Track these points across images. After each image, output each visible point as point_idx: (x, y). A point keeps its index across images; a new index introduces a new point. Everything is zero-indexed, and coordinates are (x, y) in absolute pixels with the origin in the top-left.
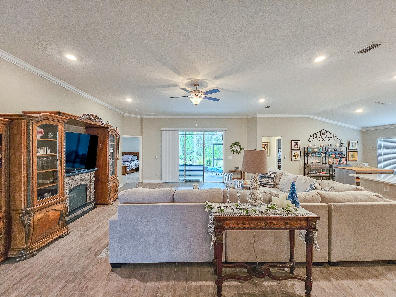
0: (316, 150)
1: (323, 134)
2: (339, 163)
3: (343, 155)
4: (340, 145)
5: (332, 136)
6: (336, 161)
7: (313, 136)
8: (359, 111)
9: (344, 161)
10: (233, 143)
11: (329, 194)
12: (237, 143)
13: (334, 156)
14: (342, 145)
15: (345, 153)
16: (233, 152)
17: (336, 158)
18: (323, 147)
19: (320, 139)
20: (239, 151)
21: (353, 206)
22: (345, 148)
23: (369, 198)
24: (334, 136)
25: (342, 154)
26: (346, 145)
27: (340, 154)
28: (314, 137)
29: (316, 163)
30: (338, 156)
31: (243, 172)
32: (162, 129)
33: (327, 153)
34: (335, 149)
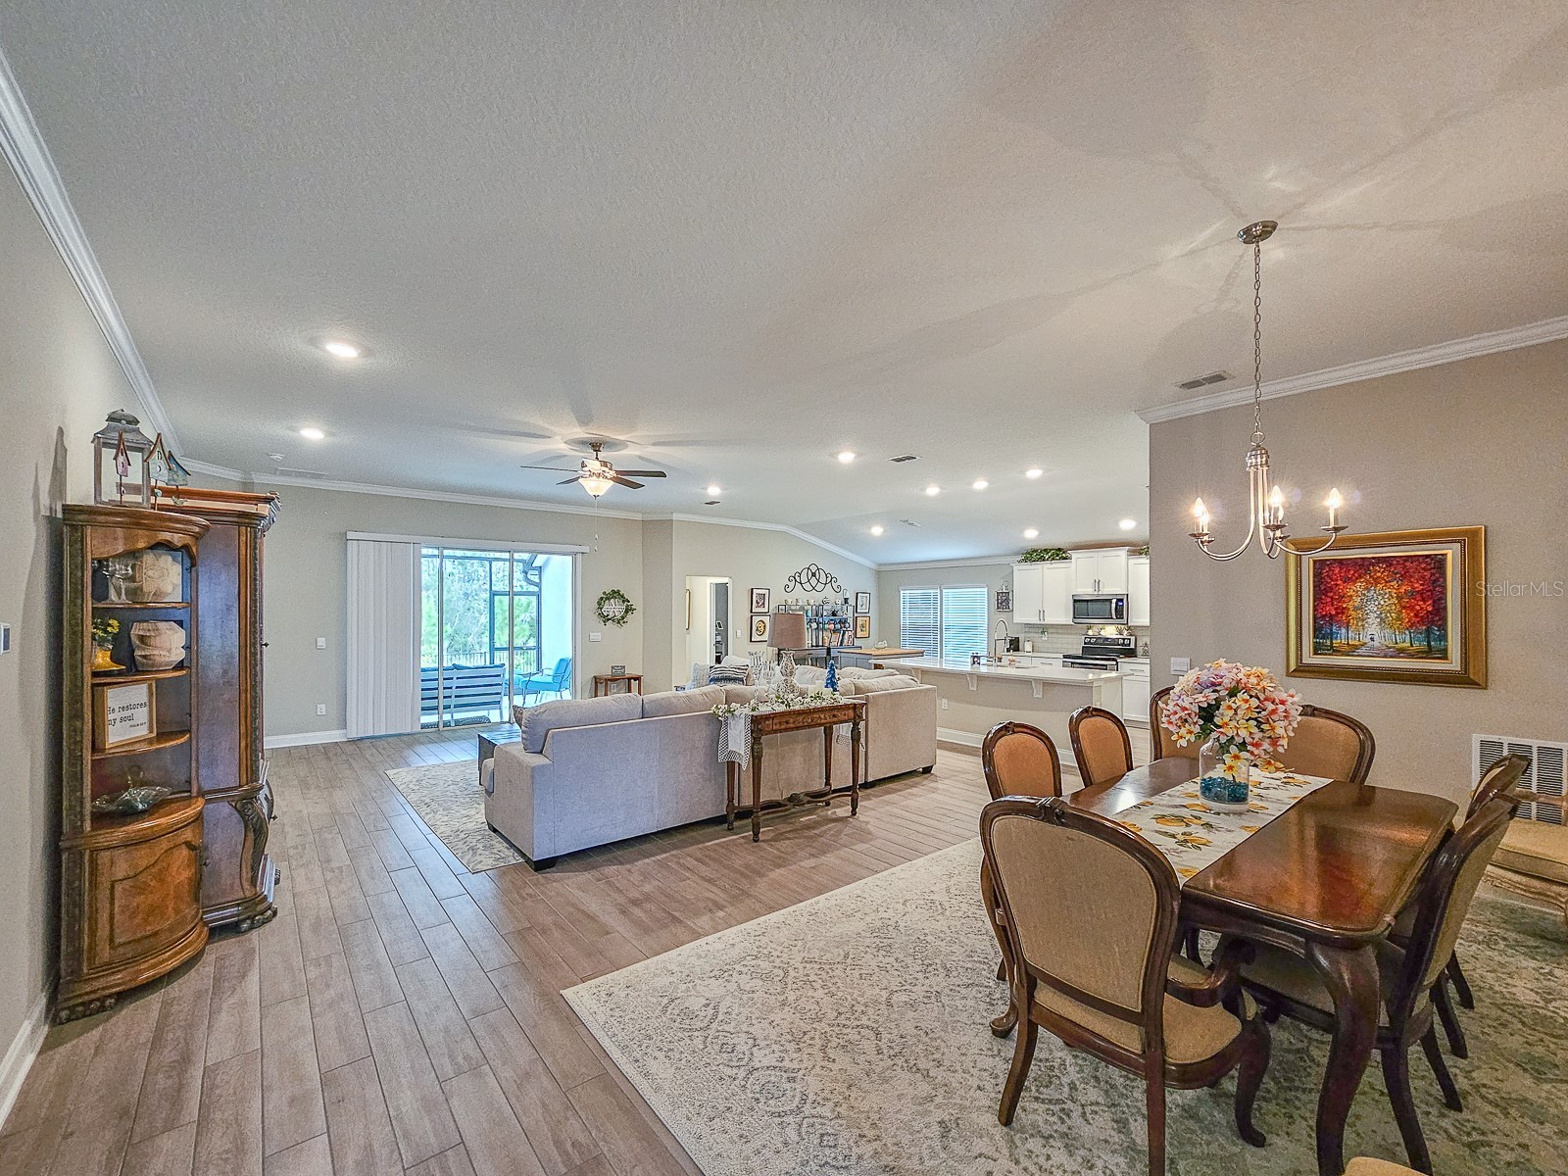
1: (814, 575)
2: (841, 645)
3: (847, 625)
5: (828, 580)
6: (836, 639)
7: (794, 578)
8: (877, 531)
9: (849, 638)
10: (604, 593)
11: (861, 682)
12: (616, 594)
13: (832, 626)
14: (845, 603)
15: (850, 621)
16: (606, 619)
17: (835, 631)
18: (812, 606)
19: (807, 586)
20: (623, 618)
21: (890, 694)
22: (850, 609)
23: (906, 683)
24: (831, 581)
25: (846, 621)
26: (852, 602)
27: (843, 622)
28: (795, 580)
30: (838, 626)
31: (635, 679)
32: (350, 535)
33: (821, 620)
34: (835, 611)
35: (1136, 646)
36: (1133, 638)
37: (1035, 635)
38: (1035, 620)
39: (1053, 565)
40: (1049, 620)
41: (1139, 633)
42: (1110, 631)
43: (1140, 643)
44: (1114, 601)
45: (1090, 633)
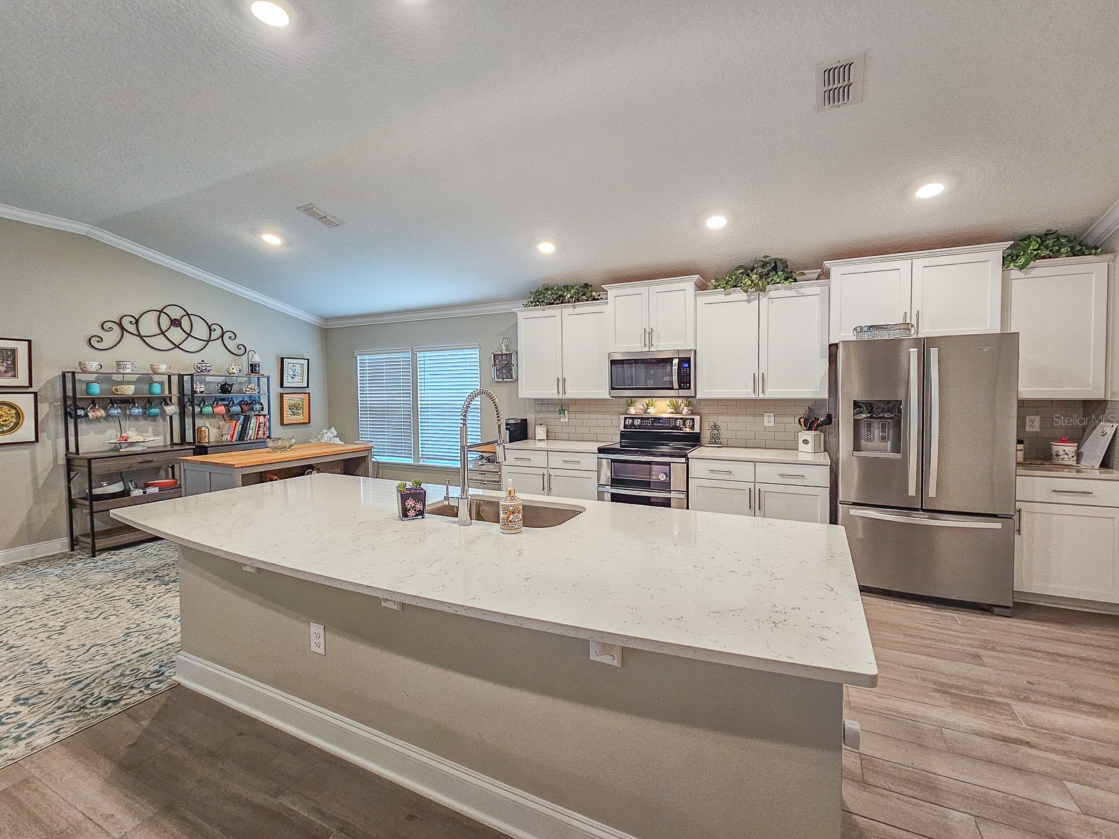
0: (129, 390)
1: (176, 323)
3: (258, 407)
4: (246, 369)
5: (215, 335)
7: (120, 325)
9: (259, 426)
13: (222, 409)
14: (253, 368)
15: (265, 400)
17: (228, 416)
18: (169, 377)
19: (160, 342)
22: (264, 381)
24: (222, 336)
25: (254, 401)
26: (269, 369)
27: (246, 404)
28: (123, 329)
29: (132, 444)
30: (237, 409)
34: (226, 384)
35: (701, 429)
36: (697, 418)
37: (551, 415)
38: (551, 393)
39: (578, 310)
40: (572, 393)
41: (704, 411)
42: (661, 408)
43: (706, 426)
44: (676, 361)
45: (632, 411)
